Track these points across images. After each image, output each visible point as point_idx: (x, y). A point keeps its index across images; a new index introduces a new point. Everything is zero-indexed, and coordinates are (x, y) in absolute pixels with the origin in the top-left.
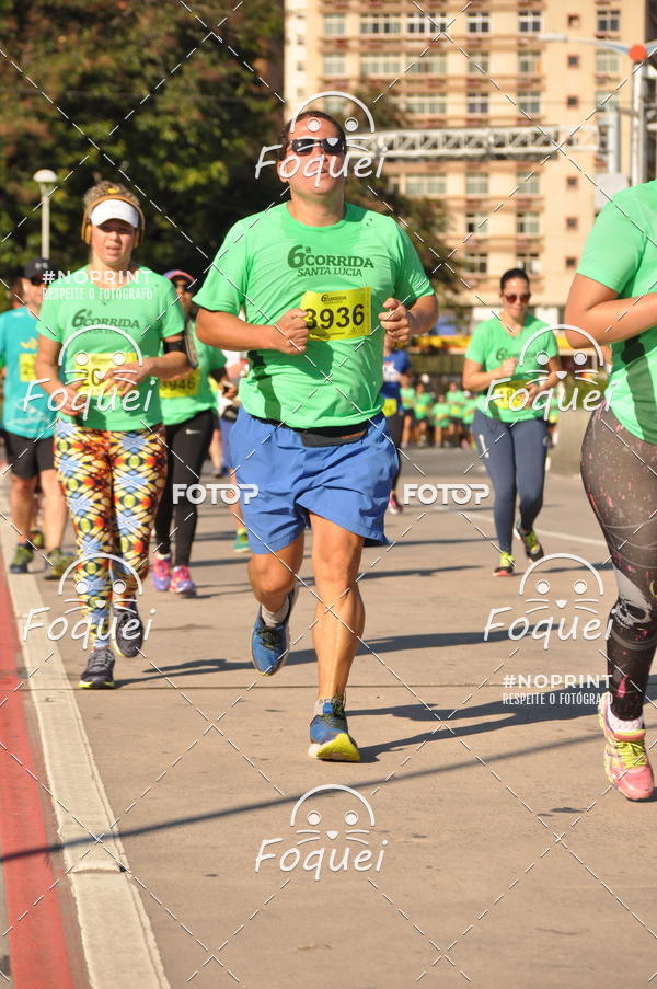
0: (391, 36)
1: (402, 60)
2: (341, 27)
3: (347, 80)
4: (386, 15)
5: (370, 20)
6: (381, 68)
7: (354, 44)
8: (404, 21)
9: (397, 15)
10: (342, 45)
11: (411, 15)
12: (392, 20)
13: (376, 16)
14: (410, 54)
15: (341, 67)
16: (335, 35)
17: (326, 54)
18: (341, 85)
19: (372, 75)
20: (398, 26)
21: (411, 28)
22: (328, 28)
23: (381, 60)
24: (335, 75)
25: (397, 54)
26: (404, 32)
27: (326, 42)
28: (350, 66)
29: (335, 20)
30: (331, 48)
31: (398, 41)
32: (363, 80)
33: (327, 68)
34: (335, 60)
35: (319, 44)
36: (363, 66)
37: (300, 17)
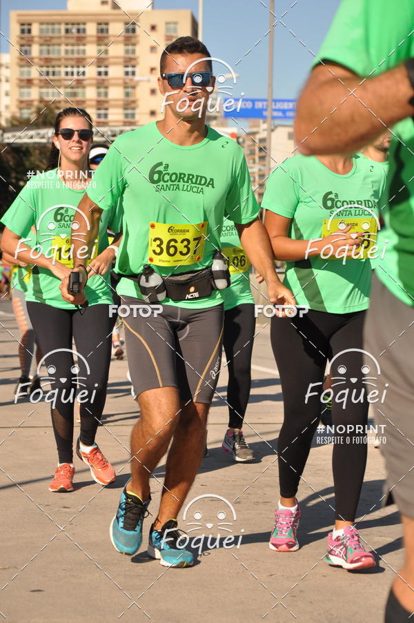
0: (56, 77)
1: (62, 90)
2: (29, 73)
3: (32, 101)
4: (54, 67)
5: (45, 69)
6: (50, 94)
7: (36, 82)
8: (63, 70)
9: (59, 66)
10: (29, 82)
11: (67, 67)
12: (57, 69)
13: (48, 67)
14: (66, 87)
15: (29, 94)
16: (26, 77)
17: (21, 87)
18: (29, 104)
19: (46, 98)
20: (60, 72)
21: (67, 73)
22: (22, 73)
23: (50, 90)
24: (26, 98)
25: (59, 87)
26: (63, 75)
27: (21, 80)
28: (34, 94)
29: (26, 69)
30: (24, 84)
31: (59, 80)
32: (41, 101)
33: (21, 94)
34: (26, 90)
35: (17, 82)
36: (41, 94)
37: (7, 67)
